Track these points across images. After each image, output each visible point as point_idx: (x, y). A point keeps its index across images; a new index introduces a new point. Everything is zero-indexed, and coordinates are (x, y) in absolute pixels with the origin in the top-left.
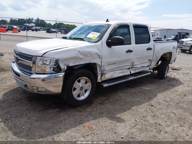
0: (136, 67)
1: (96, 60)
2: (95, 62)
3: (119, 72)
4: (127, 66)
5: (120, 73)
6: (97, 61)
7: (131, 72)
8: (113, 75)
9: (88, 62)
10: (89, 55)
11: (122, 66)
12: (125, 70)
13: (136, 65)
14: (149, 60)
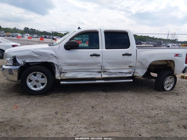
0: (109, 71)
1: (52, 60)
2: (52, 62)
3: (85, 73)
4: (96, 69)
5: (86, 75)
6: (54, 61)
7: (102, 75)
8: (76, 75)
9: (44, 61)
10: (44, 56)
11: (88, 69)
12: (94, 73)
13: (109, 69)
14: (129, 66)
